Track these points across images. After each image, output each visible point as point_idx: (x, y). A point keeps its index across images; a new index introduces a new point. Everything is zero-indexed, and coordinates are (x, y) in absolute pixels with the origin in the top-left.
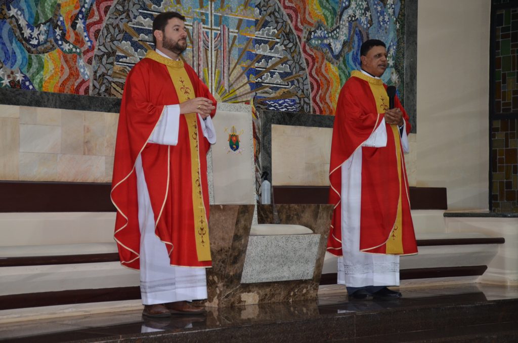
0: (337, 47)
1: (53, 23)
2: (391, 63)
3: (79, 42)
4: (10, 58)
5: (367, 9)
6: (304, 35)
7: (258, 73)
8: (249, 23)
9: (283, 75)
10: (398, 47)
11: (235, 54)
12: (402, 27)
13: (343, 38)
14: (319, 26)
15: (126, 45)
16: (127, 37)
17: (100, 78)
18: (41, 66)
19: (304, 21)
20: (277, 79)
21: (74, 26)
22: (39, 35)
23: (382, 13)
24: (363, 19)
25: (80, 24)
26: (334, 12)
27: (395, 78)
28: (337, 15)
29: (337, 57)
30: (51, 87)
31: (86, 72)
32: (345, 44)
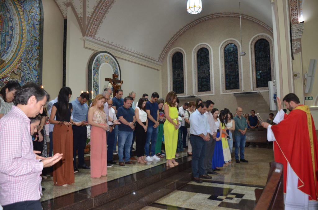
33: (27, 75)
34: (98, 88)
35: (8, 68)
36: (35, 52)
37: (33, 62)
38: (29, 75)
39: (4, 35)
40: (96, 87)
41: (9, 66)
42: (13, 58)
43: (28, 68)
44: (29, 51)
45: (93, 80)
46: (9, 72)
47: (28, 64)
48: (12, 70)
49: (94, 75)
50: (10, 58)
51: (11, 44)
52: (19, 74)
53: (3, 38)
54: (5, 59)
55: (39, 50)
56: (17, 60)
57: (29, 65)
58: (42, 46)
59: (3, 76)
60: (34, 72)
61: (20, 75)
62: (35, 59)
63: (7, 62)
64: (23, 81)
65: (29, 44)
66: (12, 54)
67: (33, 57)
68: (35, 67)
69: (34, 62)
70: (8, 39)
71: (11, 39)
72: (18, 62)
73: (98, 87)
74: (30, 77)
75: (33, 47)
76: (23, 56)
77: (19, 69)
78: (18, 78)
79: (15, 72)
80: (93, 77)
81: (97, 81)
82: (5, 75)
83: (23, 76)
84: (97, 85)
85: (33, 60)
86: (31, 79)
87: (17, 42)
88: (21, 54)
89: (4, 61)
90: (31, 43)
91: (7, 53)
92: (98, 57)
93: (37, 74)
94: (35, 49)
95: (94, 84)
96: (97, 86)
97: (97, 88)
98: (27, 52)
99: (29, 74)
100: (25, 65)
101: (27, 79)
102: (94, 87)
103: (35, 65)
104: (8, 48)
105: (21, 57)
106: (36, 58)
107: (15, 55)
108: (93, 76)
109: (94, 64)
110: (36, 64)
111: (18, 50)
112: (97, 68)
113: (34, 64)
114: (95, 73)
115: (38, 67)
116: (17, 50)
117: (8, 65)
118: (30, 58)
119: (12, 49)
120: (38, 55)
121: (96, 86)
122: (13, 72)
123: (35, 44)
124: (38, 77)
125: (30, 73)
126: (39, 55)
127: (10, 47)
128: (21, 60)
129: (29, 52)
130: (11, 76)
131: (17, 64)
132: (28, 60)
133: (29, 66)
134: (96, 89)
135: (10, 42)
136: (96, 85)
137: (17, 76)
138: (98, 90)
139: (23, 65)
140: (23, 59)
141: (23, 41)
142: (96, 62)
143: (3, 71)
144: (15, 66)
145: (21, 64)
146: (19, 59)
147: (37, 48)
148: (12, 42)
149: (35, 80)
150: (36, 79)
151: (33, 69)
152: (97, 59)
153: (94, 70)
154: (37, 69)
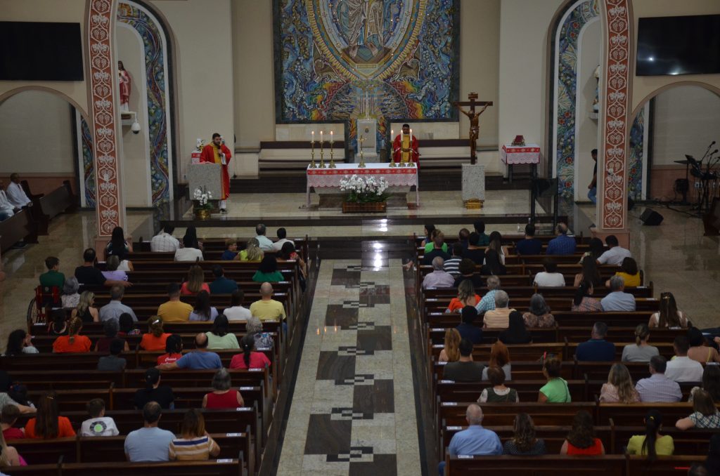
0: (420, 98)
1: (315, 104)
2: (446, 100)
3: (322, 107)
4: (303, 113)
5: (435, 85)
6: (405, 97)
7: (385, 109)
8: (382, 95)
9: (396, 109)
10: (450, 95)
11: (376, 104)
12: (452, 88)
13: (423, 95)
14: (412, 93)
15: (338, 106)
16: (337, 104)
17: (329, 115)
18: (312, 114)
19: (405, 92)
20: (393, 110)
21: (321, 103)
22: (311, 107)
23: (442, 85)
24: (433, 88)
25: (323, 103)
26: (419, 88)
27: (448, 105)
28: (420, 88)
29: (420, 101)
30: (314, 119)
31: (324, 114)
32: (424, 97)
33: (430, 66)
34: (575, 79)
35: (395, 59)
36: (443, 20)
37: (441, 41)
38: (434, 65)
39: (387, 6)
40: (568, 78)
41: (398, 56)
42: (405, 41)
43: (432, 52)
44: (433, 22)
45: (560, 62)
46: (399, 66)
47: (431, 46)
48: (402, 62)
49: (563, 50)
50: (398, 43)
51: (400, 16)
52: (414, 67)
53: (387, 11)
54: (391, 46)
55: (453, 15)
56: (412, 42)
57: (434, 47)
58: (459, 6)
59: (389, 74)
60: (444, 58)
61: (417, 68)
62: (445, 34)
63: (394, 49)
64: (423, 78)
65: (432, 8)
66: (403, 34)
67: (440, 32)
68: (444, 50)
69: (442, 39)
70: (395, 10)
71: (400, 9)
72: (413, 45)
73: (576, 75)
74: (436, 68)
75: (440, 13)
76: (422, 33)
77: (415, 58)
78: (414, 74)
79: (408, 64)
80: (560, 57)
81: (571, 64)
82: (391, 73)
83: (422, 70)
84: (573, 72)
85: (440, 37)
86: (438, 73)
87: (410, 10)
88: (417, 31)
89: (389, 50)
90: (436, 5)
91: (394, 35)
92: (576, 9)
93: (449, 62)
94: (443, 16)
95: (560, 72)
96: (573, 75)
97: (572, 80)
98: (428, 24)
99: (434, 63)
100: (425, 50)
101: (429, 74)
102: (562, 78)
103: (445, 45)
104: (395, 25)
105: (418, 36)
106: (446, 31)
107: (408, 35)
108: (560, 53)
109: (564, 26)
110: (447, 42)
111: (412, 24)
112: (573, 34)
113: (443, 43)
114: (567, 46)
115: (451, 48)
116: (411, 26)
117: (397, 54)
118: (435, 34)
119: (402, 26)
120: (449, 25)
121: (566, 75)
122: (406, 64)
123: (444, 5)
124: (450, 67)
125: (434, 61)
126: (452, 25)
127: (398, 24)
128: (419, 41)
129: (433, 25)
130: (401, 73)
131: (410, 50)
132: (429, 39)
133: (433, 49)
134: (569, 82)
135: (399, 14)
136: (568, 72)
137: (412, 70)
138: (575, 82)
139: (421, 50)
140: (421, 39)
141: (421, 6)
142: (567, 21)
143: (389, 66)
144: (408, 54)
145: (419, 50)
146: (415, 41)
147: (447, 13)
148: (401, 13)
149: (445, 73)
150: (448, 70)
151: (441, 54)
152: (572, 14)
153: (563, 42)
154: (450, 51)
